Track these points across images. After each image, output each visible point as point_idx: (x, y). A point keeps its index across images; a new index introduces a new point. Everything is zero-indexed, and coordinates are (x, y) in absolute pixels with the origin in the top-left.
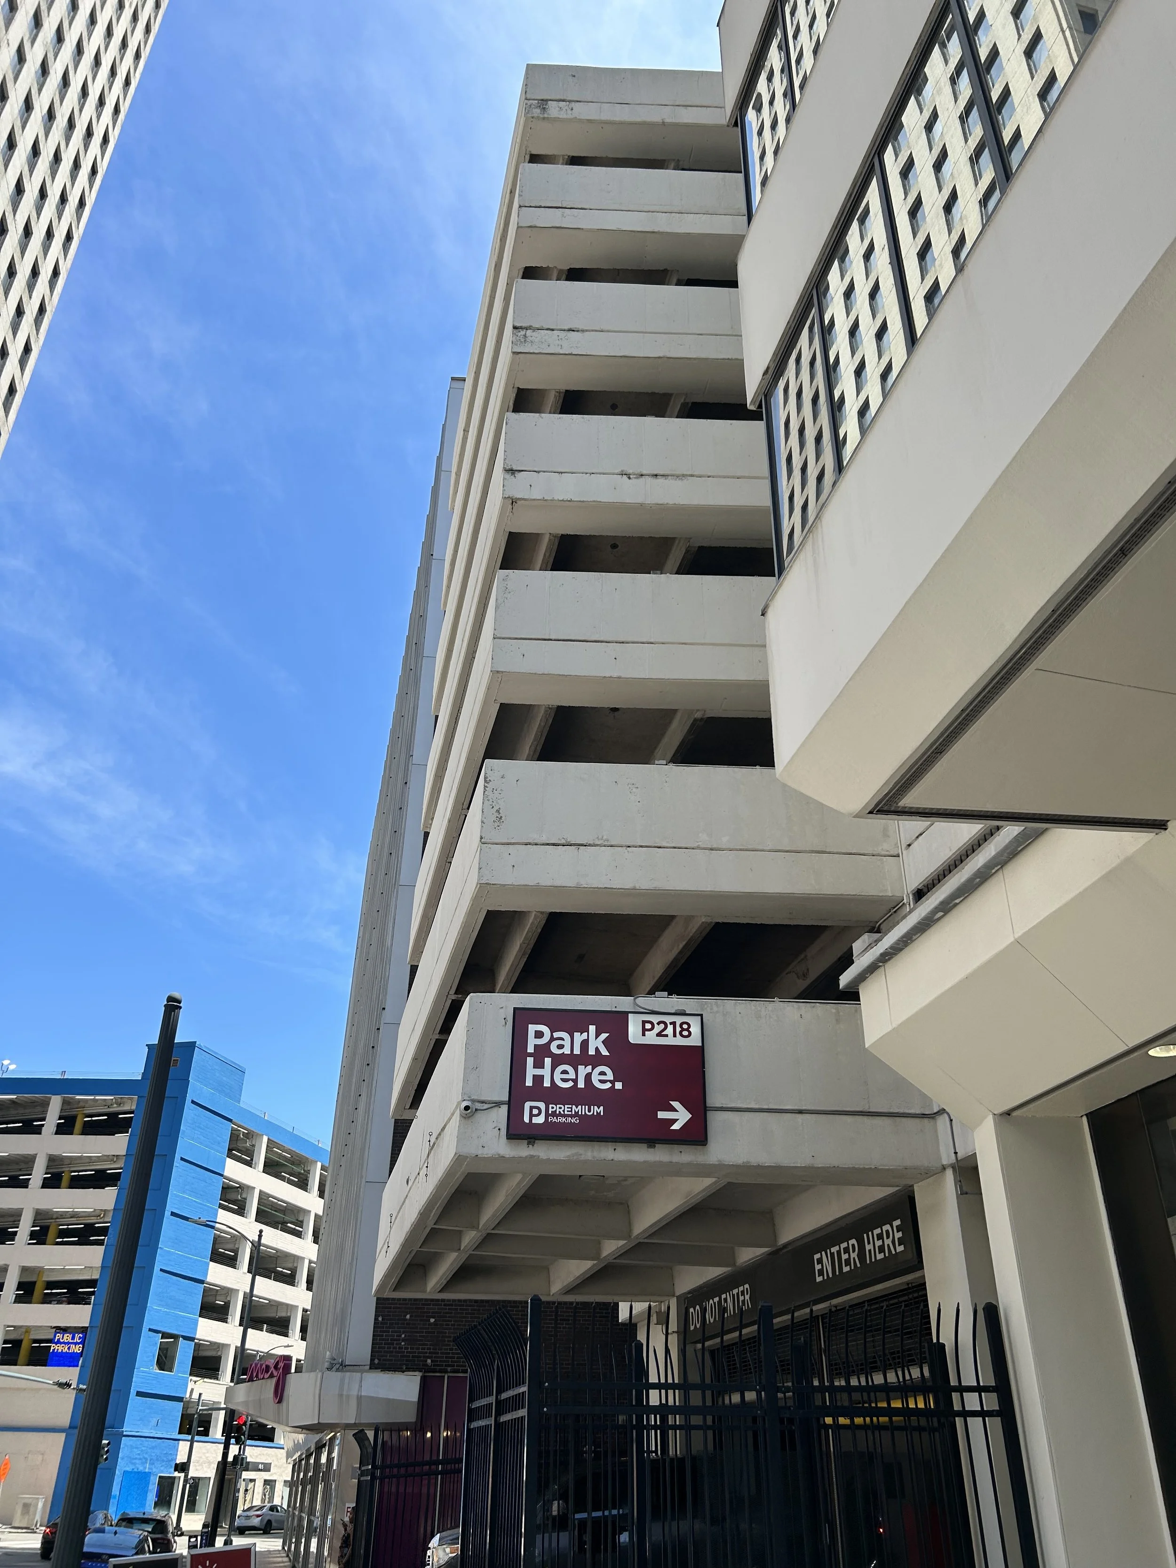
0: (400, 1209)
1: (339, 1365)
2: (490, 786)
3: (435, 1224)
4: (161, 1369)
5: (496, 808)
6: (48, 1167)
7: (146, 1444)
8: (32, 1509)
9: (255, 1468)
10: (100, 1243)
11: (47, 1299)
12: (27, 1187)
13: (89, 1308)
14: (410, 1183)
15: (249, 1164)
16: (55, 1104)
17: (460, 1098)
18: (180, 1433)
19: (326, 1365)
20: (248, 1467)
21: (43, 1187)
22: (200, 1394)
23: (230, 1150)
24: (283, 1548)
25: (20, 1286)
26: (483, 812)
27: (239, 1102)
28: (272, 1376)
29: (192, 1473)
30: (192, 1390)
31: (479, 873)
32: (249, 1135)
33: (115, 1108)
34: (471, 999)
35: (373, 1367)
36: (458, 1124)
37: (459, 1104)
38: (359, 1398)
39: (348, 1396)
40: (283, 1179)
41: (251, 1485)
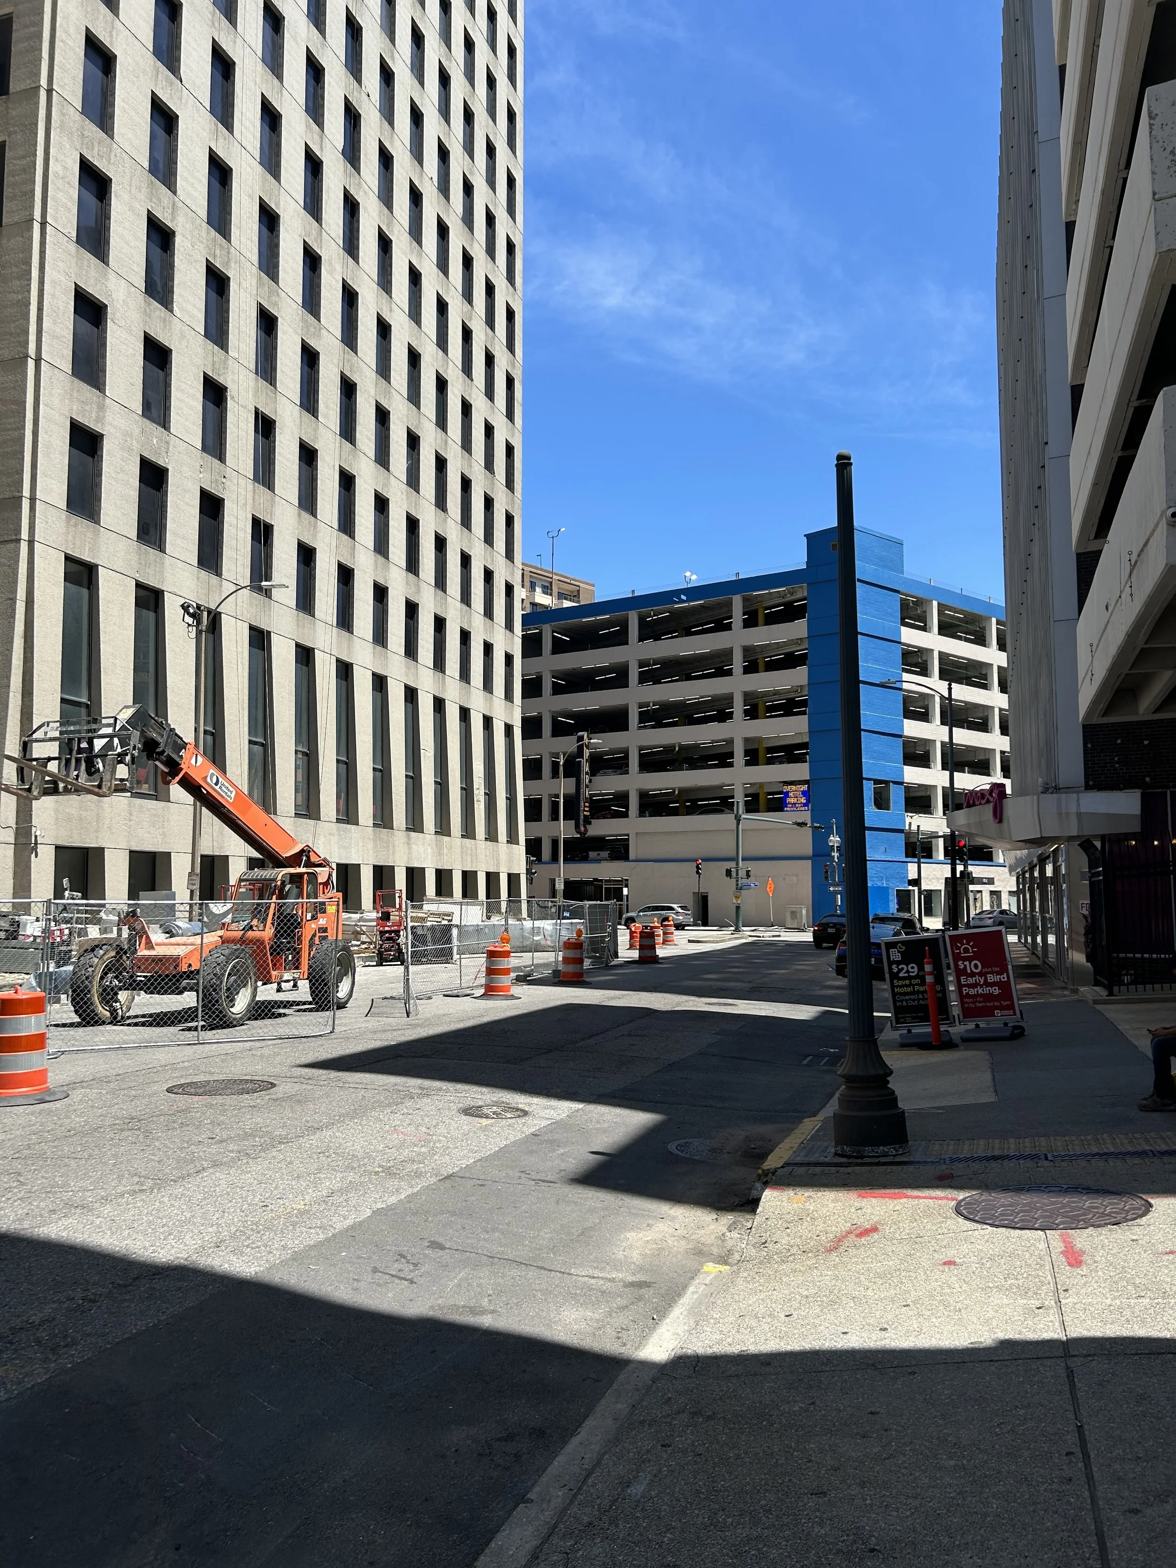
0: (1103, 634)
1: (1052, 788)
2: (1157, 122)
3: (1145, 643)
4: (879, 808)
5: (1169, 149)
6: (744, 657)
7: (880, 866)
8: (798, 915)
9: (980, 881)
10: (804, 713)
11: (770, 762)
12: (731, 675)
13: (807, 764)
14: (1110, 609)
15: (924, 629)
16: (737, 603)
17: (1165, 506)
18: (906, 857)
19: (1040, 789)
20: (974, 881)
21: (745, 673)
22: (918, 826)
23: (903, 619)
24: (1020, 941)
25: (747, 753)
26: (1152, 159)
27: (902, 573)
28: (988, 802)
29: (925, 886)
30: (910, 824)
31: (1157, 239)
32: (920, 602)
33: (789, 598)
34: (1165, 394)
35: (1088, 788)
36: (1165, 533)
37: (1163, 512)
38: (1079, 815)
39: (1067, 814)
40: (960, 638)
41: (978, 895)
